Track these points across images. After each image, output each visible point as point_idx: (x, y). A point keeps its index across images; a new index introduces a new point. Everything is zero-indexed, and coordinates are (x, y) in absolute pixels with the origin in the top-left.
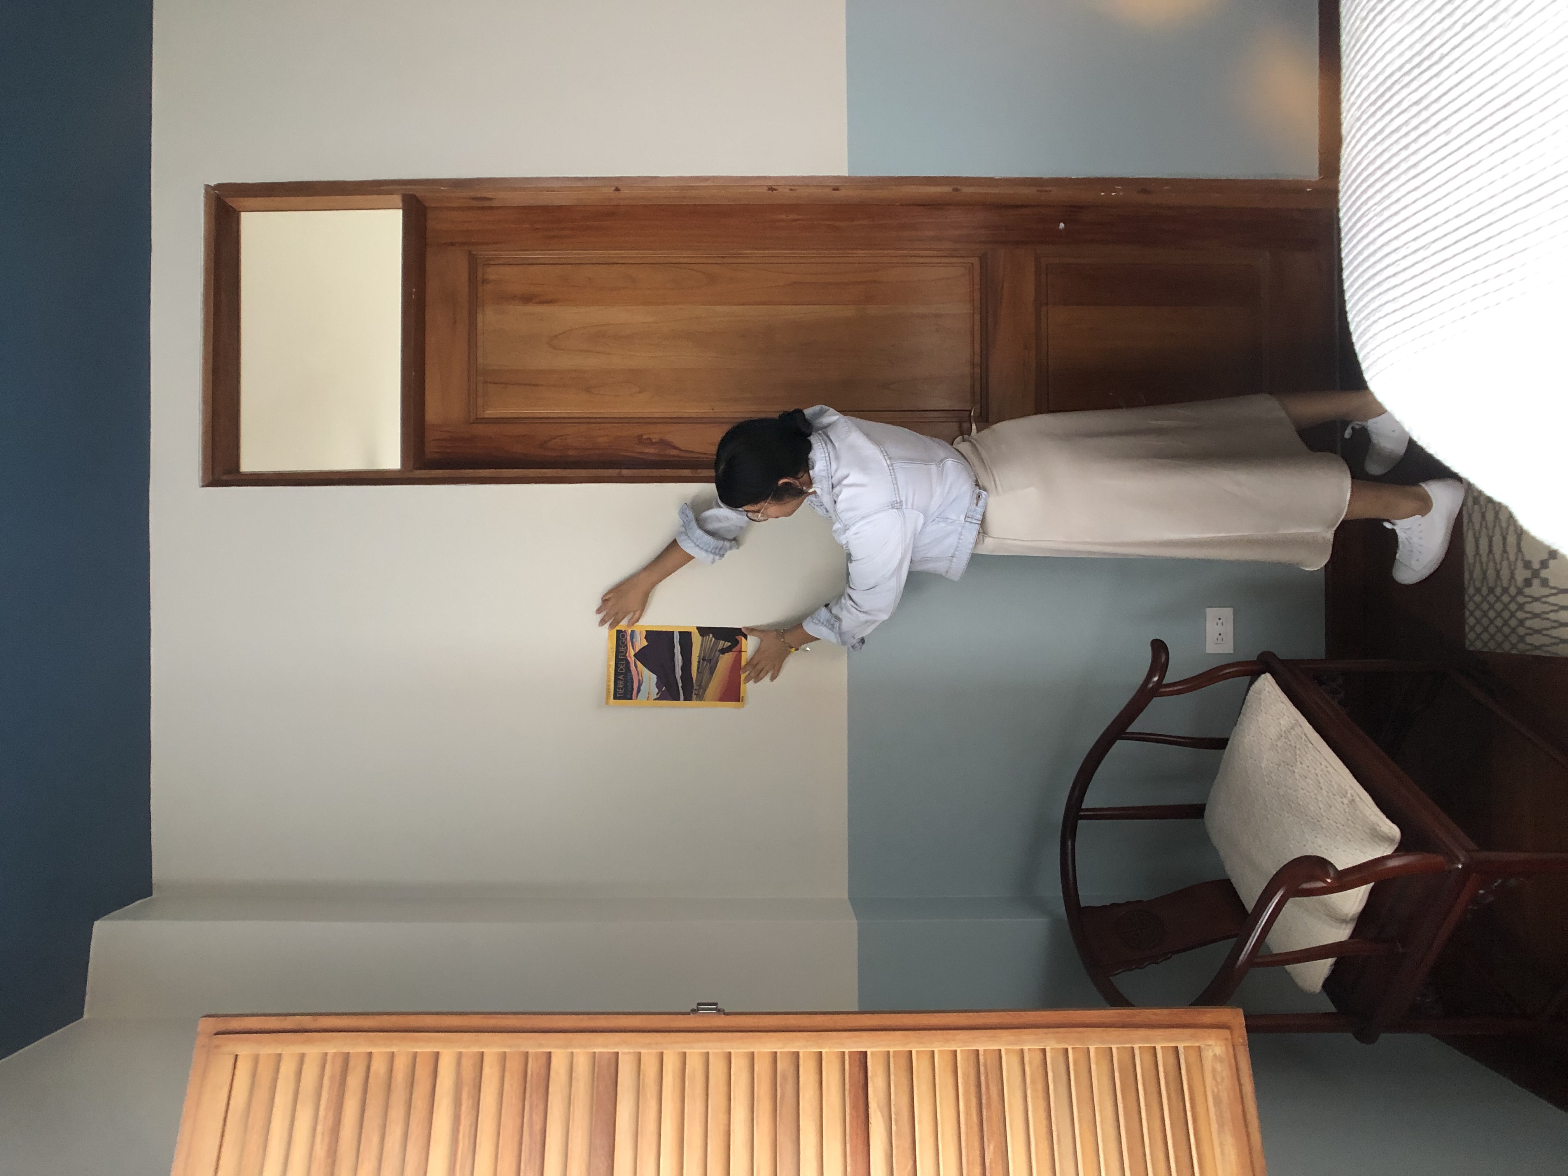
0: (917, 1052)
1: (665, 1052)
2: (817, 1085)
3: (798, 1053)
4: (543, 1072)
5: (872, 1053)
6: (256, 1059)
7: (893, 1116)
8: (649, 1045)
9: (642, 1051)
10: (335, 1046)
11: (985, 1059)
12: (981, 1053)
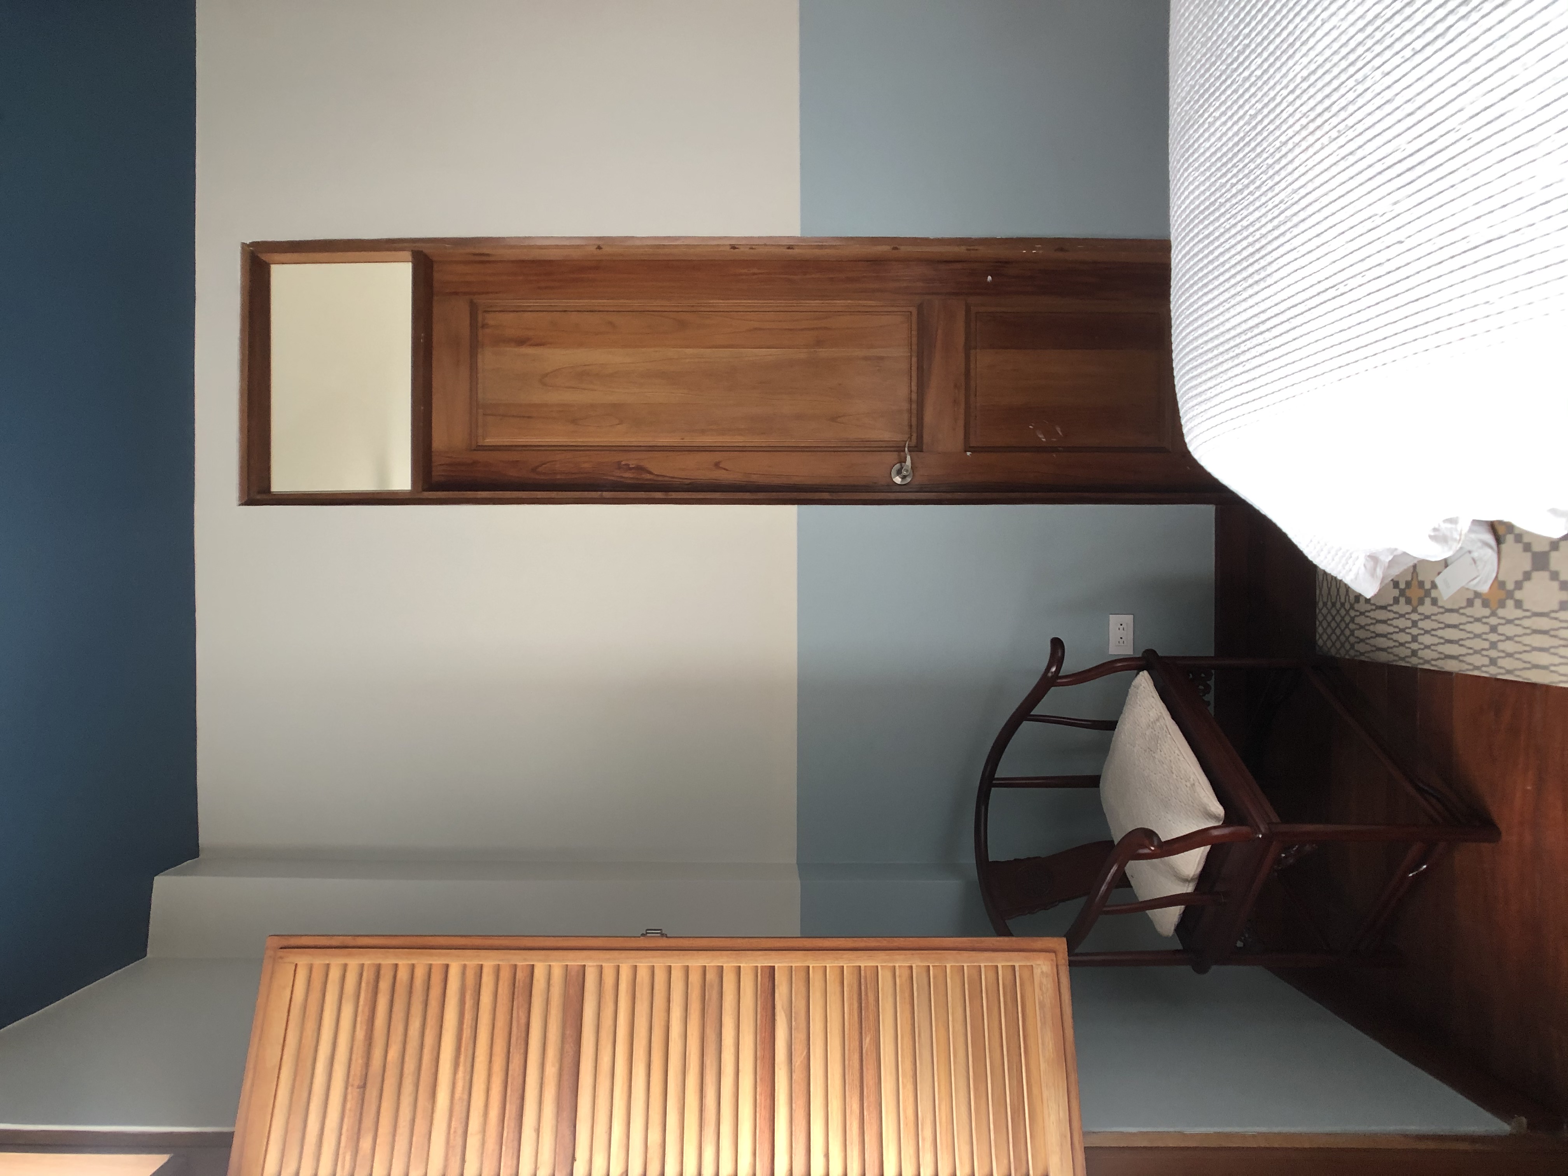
0: (813, 967)
1: (620, 965)
2: (736, 992)
3: (722, 966)
4: (528, 980)
5: (779, 967)
6: (311, 968)
7: (793, 1015)
8: (608, 960)
9: (603, 964)
10: (369, 959)
11: (865, 973)
12: (862, 968)
